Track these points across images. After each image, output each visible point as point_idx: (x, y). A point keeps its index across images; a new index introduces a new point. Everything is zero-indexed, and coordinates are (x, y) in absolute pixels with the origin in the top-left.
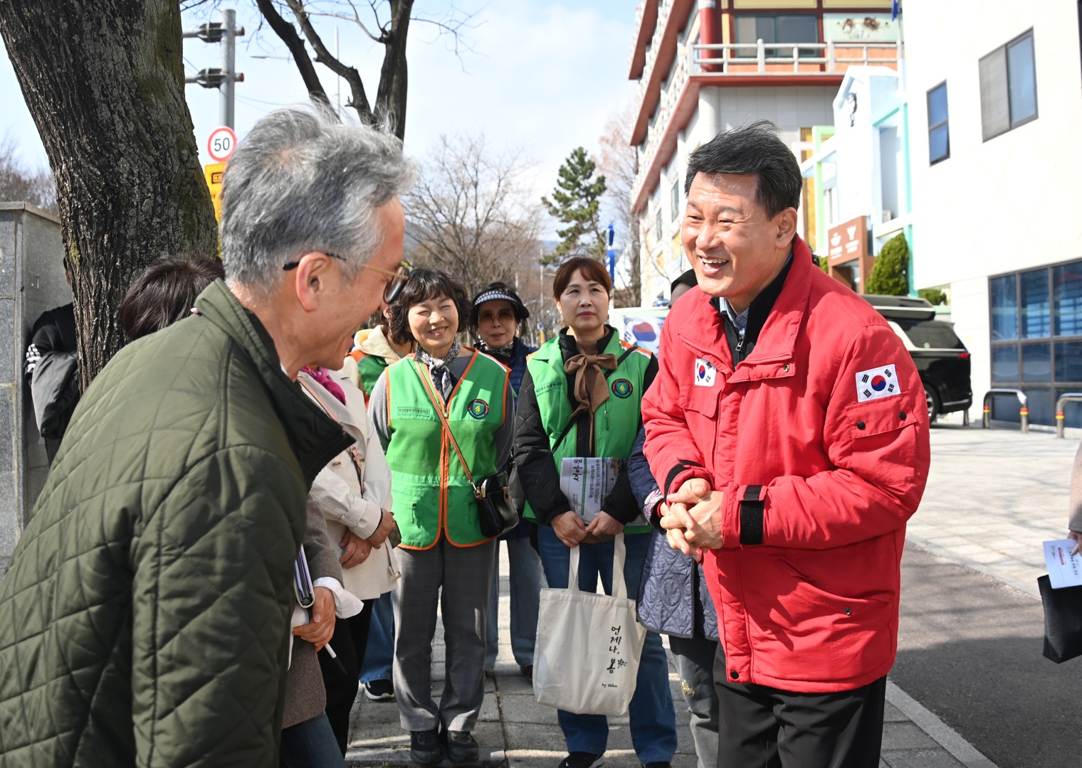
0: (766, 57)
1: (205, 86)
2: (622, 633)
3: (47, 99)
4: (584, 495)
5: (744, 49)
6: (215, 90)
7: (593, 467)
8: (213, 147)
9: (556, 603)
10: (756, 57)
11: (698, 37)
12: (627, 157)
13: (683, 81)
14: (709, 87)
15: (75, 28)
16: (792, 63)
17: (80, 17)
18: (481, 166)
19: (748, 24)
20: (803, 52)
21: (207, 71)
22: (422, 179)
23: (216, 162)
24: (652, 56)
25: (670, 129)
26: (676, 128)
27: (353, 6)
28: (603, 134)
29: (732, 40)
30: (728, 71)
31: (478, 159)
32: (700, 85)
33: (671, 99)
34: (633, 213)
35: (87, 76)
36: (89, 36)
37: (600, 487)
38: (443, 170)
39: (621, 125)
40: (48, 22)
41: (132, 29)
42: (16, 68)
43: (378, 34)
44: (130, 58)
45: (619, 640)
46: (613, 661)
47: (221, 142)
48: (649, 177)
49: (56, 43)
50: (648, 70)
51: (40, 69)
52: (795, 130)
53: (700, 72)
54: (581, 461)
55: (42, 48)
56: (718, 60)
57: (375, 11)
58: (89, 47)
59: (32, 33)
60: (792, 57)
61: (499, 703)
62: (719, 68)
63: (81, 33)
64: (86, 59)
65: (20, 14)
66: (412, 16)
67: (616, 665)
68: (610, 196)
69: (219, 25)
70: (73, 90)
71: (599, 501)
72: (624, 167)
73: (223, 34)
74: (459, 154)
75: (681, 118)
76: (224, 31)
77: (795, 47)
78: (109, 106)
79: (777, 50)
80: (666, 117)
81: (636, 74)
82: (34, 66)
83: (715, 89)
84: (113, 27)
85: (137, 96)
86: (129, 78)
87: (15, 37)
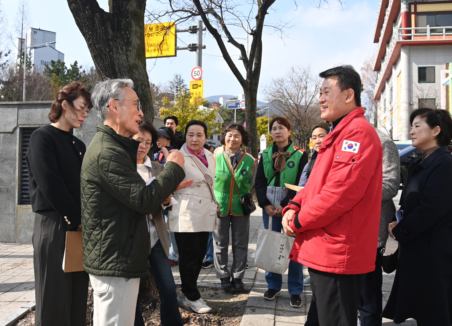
0: (431, 33)
1: (190, 51)
2: (284, 247)
3: (103, 72)
4: (274, 199)
5: (421, 29)
6: (195, 52)
7: (278, 190)
8: (193, 74)
9: (264, 234)
10: (426, 33)
11: (401, 25)
12: (373, 76)
13: (394, 44)
14: (405, 46)
15: (111, 50)
16: (443, 35)
17: (112, 47)
18: (308, 80)
19: (423, 19)
20: (447, 30)
21: (191, 45)
22: (284, 85)
23: (195, 80)
24: (383, 32)
25: (389, 64)
26: (391, 64)
27: (240, 20)
28: (363, 66)
29: (416, 26)
30: (414, 39)
31: (307, 77)
32: (401, 45)
33: (390, 51)
34: (375, 100)
35: (114, 65)
36: (115, 53)
37: (280, 197)
38: (292, 82)
39: (371, 62)
40: (103, 49)
41: (128, 49)
42: (94, 63)
43: (250, 32)
44: (127, 59)
45: (283, 249)
46: (280, 256)
47: (196, 72)
48: (381, 85)
49: (105, 55)
50: (381, 39)
51: (101, 63)
52: (444, 64)
53: (401, 40)
54: (274, 188)
55: (101, 57)
56: (409, 35)
57: (248, 23)
58: (115, 56)
59: (98, 52)
60: (443, 32)
61: (256, 274)
62: (410, 38)
63: (113, 52)
64: (114, 59)
65: (95, 47)
66: (264, 24)
67: (281, 257)
68: (365, 92)
69: (196, 26)
70: (110, 69)
71: (280, 202)
72: (371, 80)
73: (198, 30)
74: (299, 75)
75: (394, 60)
76: (198, 29)
77: (444, 28)
78: (120, 73)
79: (436, 29)
80: (387, 59)
81: (376, 40)
82: (99, 62)
83: (408, 47)
84: (122, 49)
85: (129, 70)
86: (127, 65)
87: (94, 54)
